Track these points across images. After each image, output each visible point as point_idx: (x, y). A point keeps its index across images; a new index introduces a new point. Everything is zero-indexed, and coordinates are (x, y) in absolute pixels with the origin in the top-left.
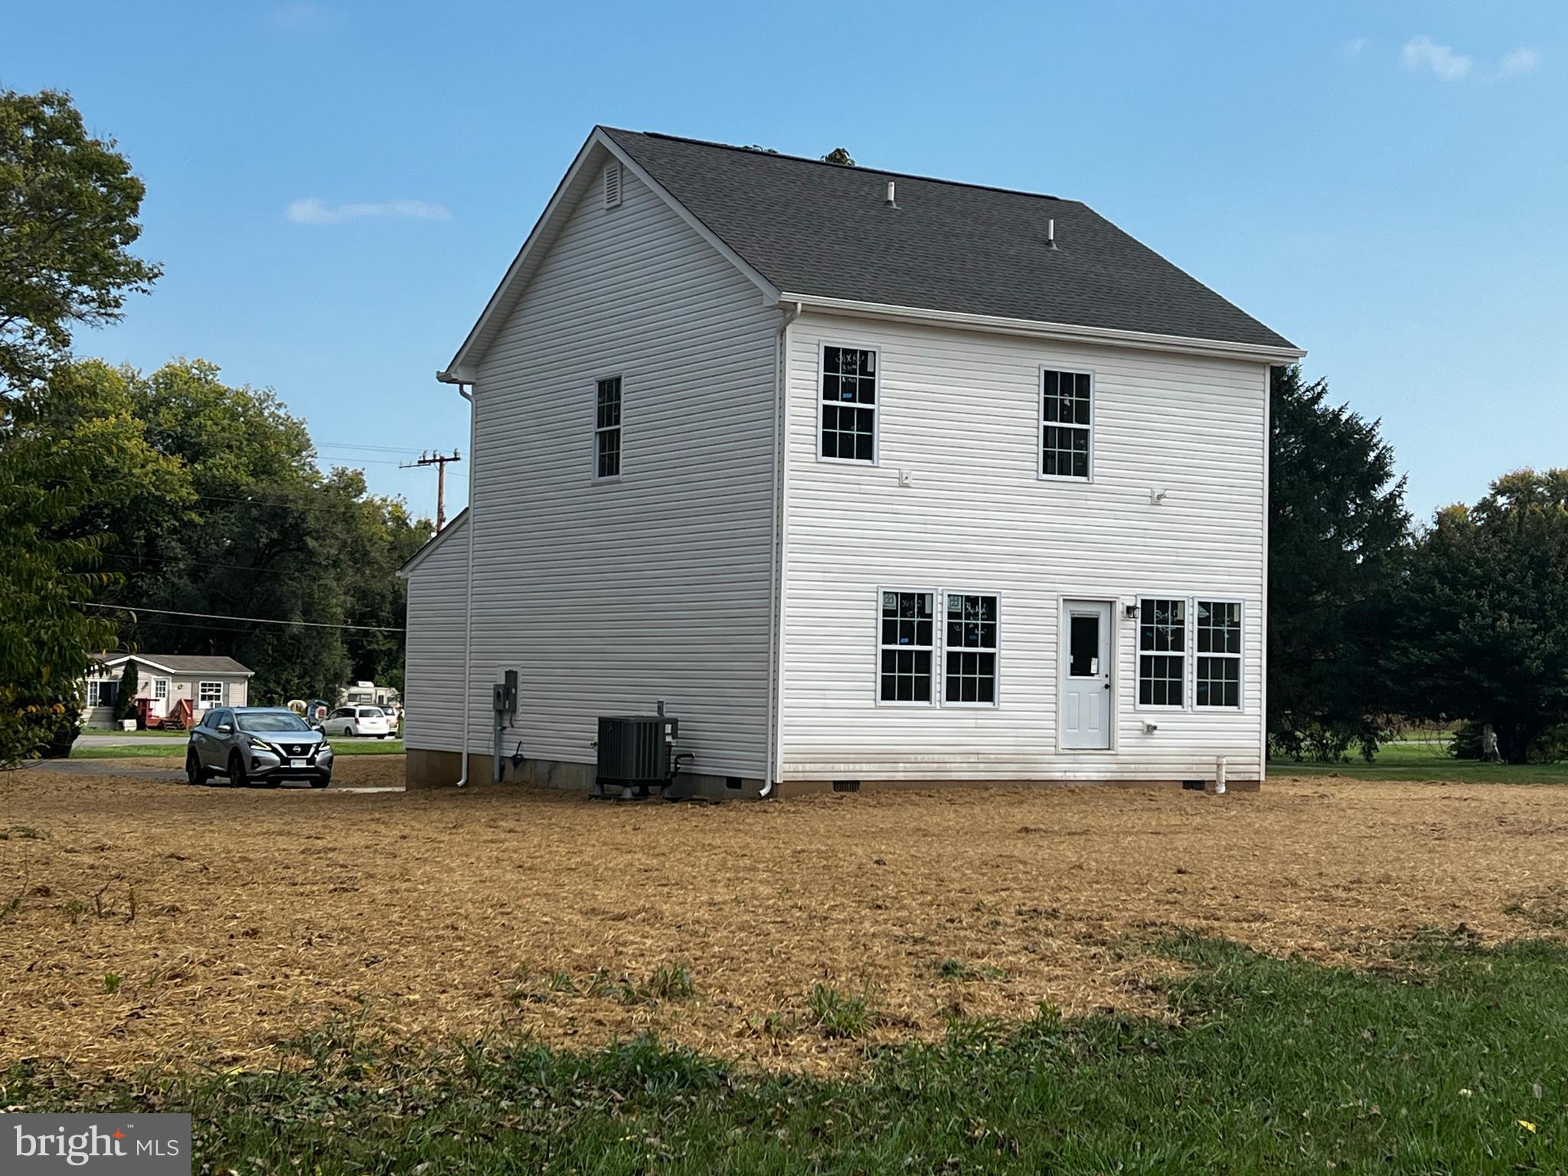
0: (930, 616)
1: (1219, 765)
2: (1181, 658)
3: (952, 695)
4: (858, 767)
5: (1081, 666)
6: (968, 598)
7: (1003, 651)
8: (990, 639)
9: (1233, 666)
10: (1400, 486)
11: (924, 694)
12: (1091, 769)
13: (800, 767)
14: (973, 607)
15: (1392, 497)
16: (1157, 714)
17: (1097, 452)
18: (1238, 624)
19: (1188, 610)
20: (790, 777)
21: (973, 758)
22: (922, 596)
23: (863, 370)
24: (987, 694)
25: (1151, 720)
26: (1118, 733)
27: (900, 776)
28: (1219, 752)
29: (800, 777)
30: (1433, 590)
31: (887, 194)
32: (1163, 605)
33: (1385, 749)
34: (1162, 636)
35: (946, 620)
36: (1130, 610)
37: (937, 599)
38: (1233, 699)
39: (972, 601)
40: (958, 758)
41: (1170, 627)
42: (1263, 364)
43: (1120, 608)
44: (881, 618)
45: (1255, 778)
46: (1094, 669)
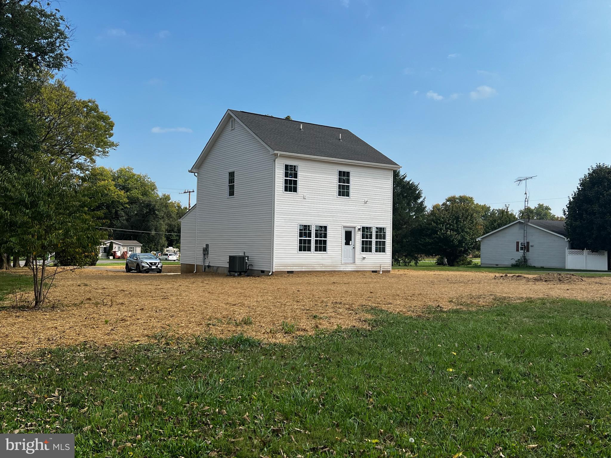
0: (311, 231)
1: (380, 267)
2: (371, 241)
3: (316, 250)
4: (293, 268)
5: (347, 243)
7: (328, 239)
8: (325, 236)
9: (384, 243)
10: (424, 199)
11: (309, 250)
12: (350, 268)
13: (279, 268)
14: (321, 229)
15: (422, 202)
16: (365, 254)
17: (351, 191)
18: (385, 233)
19: (373, 229)
20: (276, 270)
21: (321, 265)
22: (309, 226)
23: (295, 170)
24: (325, 250)
25: (364, 256)
26: (356, 259)
27: (304, 270)
28: (380, 264)
29: (279, 270)
30: (432, 224)
31: (300, 127)
32: (367, 228)
33: (420, 263)
34: (367, 235)
35: (315, 232)
36: (359, 229)
37: (313, 227)
38: (384, 251)
39: (321, 227)
40: (318, 265)
41: (369, 233)
42: (391, 170)
43: (357, 229)
44: (299, 231)
45: (389, 270)
46: (350, 244)
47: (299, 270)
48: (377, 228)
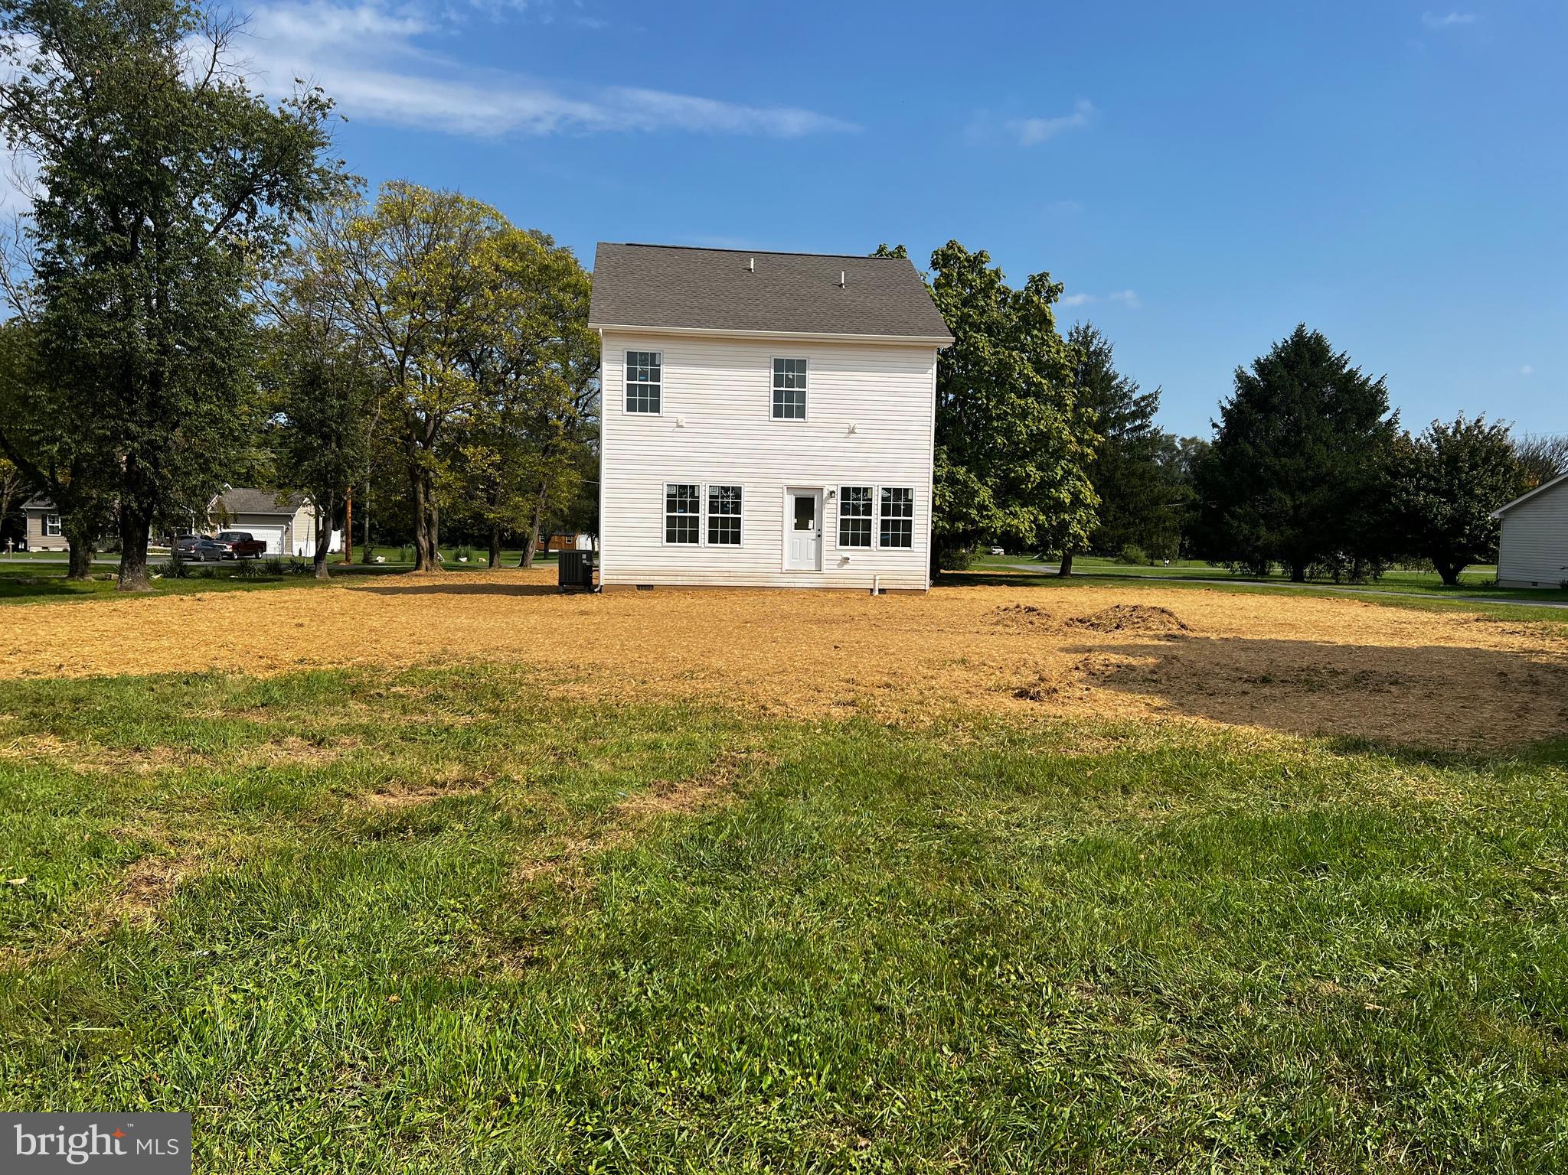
0: (698, 497)
1: (877, 580)
2: (870, 520)
4: (652, 577)
5: (801, 525)
6: (722, 488)
7: (744, 516)
8: (737, 509)
9: (908, 525)
11: (694, 538)
13: (615, 577)
14: (726, 492)
17: (809, 404)
18: (911, 500)
19: (875, 492)
20: (609, 582)
21: (726, 574)
22: (693, 487)
23: (657, 364)
24: (736, 539)
25: (846, 554)
26: (824, 562)
27: (676, 583)
28: (875, 573)
29: (615, 582)
32: (857, 490)
36: (833, 493)
37: (702, 489)
39: (726, 489)
40: (717, 574)
41: (862, 502)
42: (932, 348)
43: (826, 493)
44: (665, 499)
45: (922, 587)
46: (810, 526)
47: (668, 583)
48: (887, 490)
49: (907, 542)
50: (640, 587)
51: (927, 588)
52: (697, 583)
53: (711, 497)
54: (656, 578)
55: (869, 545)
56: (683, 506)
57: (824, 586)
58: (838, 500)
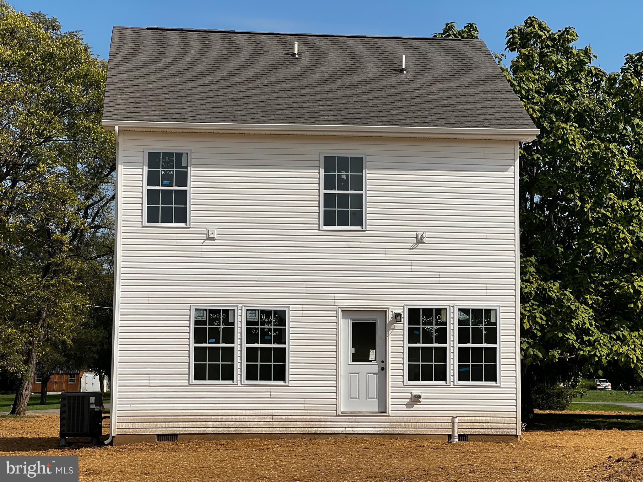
0: (233, 324)
1: (453, 423)
2: (445, 348)
4: (176, 425)
5: (361, 355)
6: (263, 312)
7: (292, 346)
8: (281, 337)
11: (229, 375)
12: (368, 426)
13: (131, 425)
16: (423, 387)
17: (368, 209)
18: (495, 324)
19: (450, 315)
20: (122, 432)
21: (269, 419)
23: (179, 165)
24: (280, 374)
25: (416, 391)
26: (390, 401)
27: (210, 431)
29: (131, 431)
32: (428, 312)
36: (397, 317)
37: (238, 313)
40: (257, 419)
41: (434, 327)
43: (390, 315)
44: (193, 326)
45: (513, 432)
46: (372, 357)
47: (197, 431)
48: (465, 311)
49: (492, 375)
50: (161, 437)
51: (519, 433)
52: (232, 430)
53: (248, 323)
54: (181, 425)
55: (445, 379)
56: (215, 335)
57: (390, 431)
58: (404, 325)
